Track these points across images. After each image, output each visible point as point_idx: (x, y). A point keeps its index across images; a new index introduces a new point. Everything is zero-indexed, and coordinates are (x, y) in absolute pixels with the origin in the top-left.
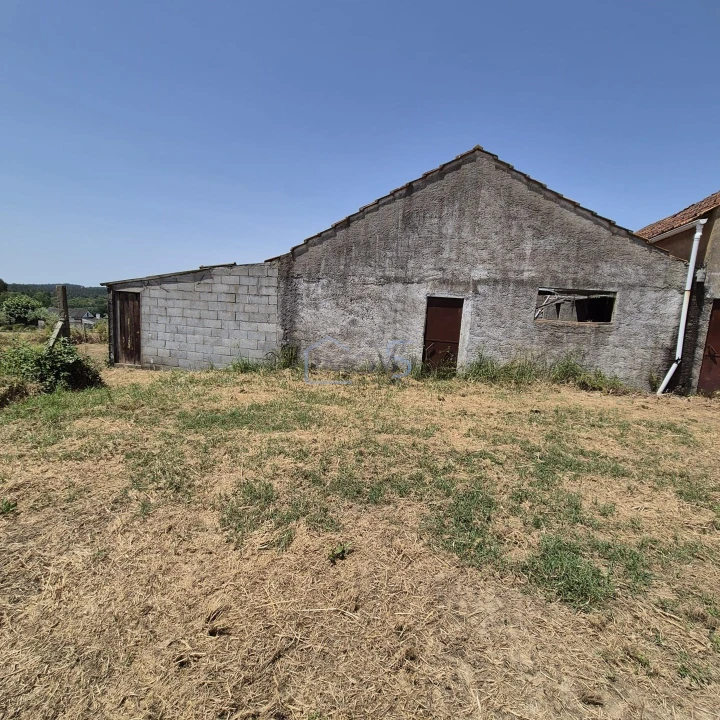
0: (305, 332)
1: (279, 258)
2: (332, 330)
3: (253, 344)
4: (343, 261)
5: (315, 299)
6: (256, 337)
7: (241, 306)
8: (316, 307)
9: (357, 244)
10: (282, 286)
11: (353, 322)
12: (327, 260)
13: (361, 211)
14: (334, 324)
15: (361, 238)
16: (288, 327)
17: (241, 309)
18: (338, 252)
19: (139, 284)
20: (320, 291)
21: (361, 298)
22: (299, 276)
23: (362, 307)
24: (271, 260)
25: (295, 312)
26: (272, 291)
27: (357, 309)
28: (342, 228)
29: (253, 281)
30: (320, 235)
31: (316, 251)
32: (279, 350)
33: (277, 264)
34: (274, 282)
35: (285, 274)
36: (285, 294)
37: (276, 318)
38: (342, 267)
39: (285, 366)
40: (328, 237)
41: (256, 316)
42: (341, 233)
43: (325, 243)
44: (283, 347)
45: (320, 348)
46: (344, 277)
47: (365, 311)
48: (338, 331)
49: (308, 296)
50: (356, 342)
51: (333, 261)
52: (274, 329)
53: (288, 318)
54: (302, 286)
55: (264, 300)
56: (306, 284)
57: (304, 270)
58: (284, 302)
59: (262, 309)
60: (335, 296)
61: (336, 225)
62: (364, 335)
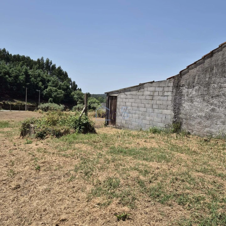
0: (185, 115)
1: (173, 77)
2: (200, 114)
3: (159, 120)
4: (208, 76)
5: (191, 97)
6: (161, 116)
7: (155, 101)
8: (192, 102)
9: (217, 65)
10: (174, 91)
11: (213, 110)
12: (199, 76)
13: (220, 47)
14: (201, 110)
15: (219, 62)
16: (176, 112)
17: (155, 103)
18: (205, 71)
19: (117, 92)
20: (194, 93)
21: (218, 96)
22: (183, 86)
23: (219, 102)
24: (170, 78)
25: (180, 104)
26: (170, 94)
27: (215, 102)
28: (208, 58)
29: (161, 89)
30: (195, 63)
31: (193, 72)
32: (171, 123)
33: (172, 80)
34: (171, 89)
35: (176, 84)
36: (176, 95)
37: (171, 107)
38: (207, 79)
39: (174, 132)
40: (200, 64)
41: (161, 106)
42: (208, 61)
43: (198, 67)
44: (174, 122)
45: (193, 123)
46: (208, 85)
47: (221, 104)
48: (204, 115)
49: (187, 96)
50: (214, 122)
51: (202, 76)
52: (169, 112)
53: (177, 107)
54: (185, 90)
55: (166, 98)
56: (186, 90)
57: (186, 82)
58: (175, 99)
59: (164, 103)
60: (202, 95)
61: (205, 57)
62: (220, 117)
